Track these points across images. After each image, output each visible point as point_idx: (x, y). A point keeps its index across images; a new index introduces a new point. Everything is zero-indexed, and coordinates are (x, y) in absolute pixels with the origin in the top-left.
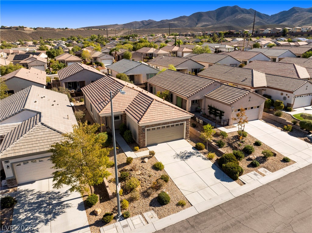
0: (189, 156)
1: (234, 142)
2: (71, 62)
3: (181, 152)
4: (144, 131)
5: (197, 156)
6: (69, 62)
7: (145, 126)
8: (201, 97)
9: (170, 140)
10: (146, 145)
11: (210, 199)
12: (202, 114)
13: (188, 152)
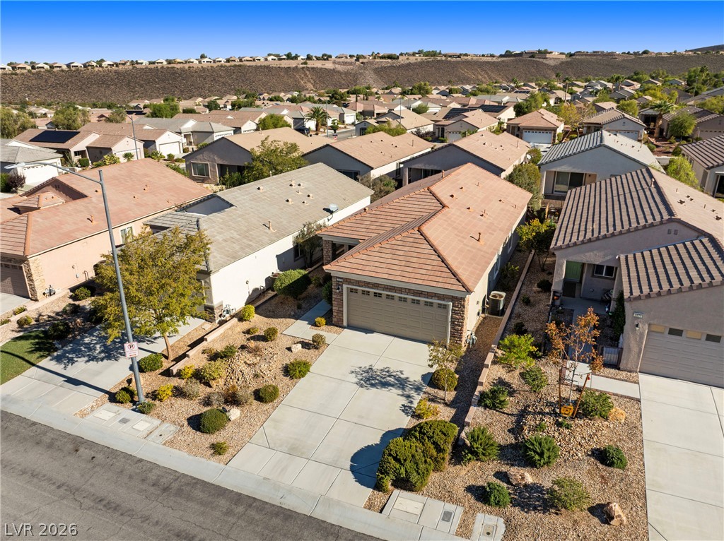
0: (385, 385)
1: (542, 413)
2: (531, 129)
3: (386, 370)
4: (338, 289)
5: (402, 395)
6: (528, 129)
7: (342, 278)
9: (408, 336)
10: (345, 324)
11: (264, 479)
12: (608, 312)
13: (402, 376)
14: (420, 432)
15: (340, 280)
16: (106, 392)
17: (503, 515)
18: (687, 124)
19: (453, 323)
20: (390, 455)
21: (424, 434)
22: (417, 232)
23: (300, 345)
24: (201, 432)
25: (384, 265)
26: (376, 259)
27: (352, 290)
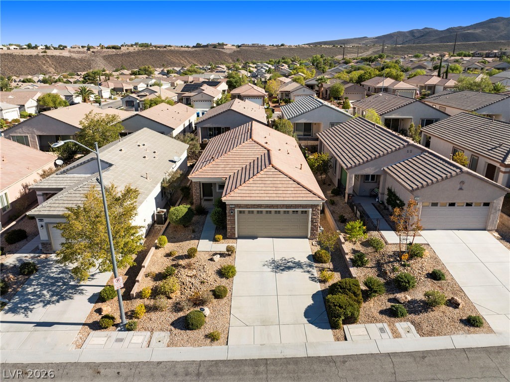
0: (290, 268)
1: (389, 262)
2: (249, 97)
3: (284, 259)
4: (232, 212)
5: (305, 272)
6: (246, 97)
7: (234, 205)
8: (377, 170)
9: (281, 236)
10: (236, 236)
11: (261, 345)
12: (378, 201)
13: (295, 261)
14: (341, 288)
15: (233, 206)
16: (84, 324)
17: (408, 320)
18: (340, 90)
19: (312, 221)
20: (335, 306)
21: (344, 288)
22: (272, 168)
23: (219, 256)
24: (191, 330)
25: (263, 192)
26: (255, 188)
27: (240, 212)
